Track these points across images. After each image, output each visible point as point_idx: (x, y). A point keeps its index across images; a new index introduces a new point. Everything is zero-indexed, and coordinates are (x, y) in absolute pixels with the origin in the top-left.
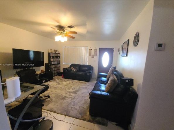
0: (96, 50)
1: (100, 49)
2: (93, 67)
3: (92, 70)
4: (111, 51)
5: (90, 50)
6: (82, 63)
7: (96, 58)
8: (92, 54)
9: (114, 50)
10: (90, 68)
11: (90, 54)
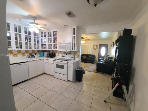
0: (97, 46)
1: (100, 45)
2: (95, 56)
3: (95, 57)
4: (106, 46)
5: (94, 46)
6: (88, 54)
7: (97, 51)
8: (95, 48)
9: (108, 45)
10: (94, 56)
11: (93, 48)
